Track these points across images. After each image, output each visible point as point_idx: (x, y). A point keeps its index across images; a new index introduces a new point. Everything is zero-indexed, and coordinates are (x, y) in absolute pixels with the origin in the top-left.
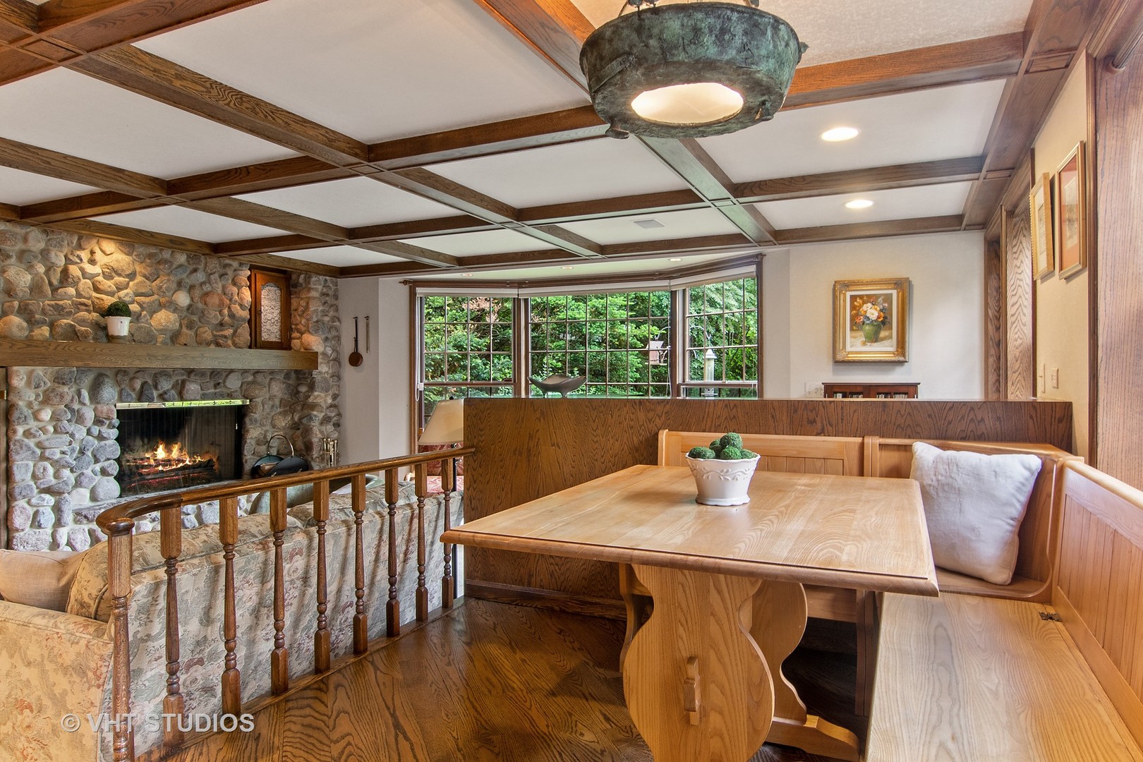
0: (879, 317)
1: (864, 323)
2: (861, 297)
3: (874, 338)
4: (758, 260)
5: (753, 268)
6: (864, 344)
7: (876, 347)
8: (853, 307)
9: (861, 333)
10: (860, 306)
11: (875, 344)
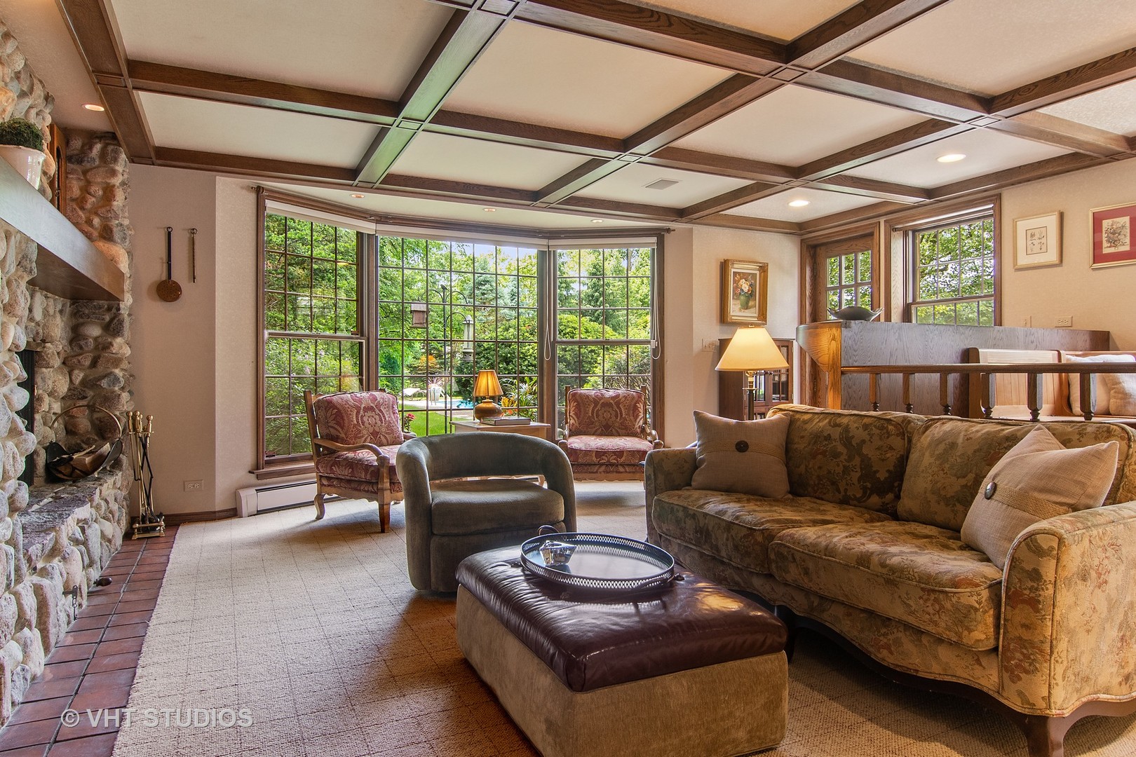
0: (749, 291)
1: (740, 293)
2: (739, 273)
3: (746, 306)
4: (660, 234)
5: (654, 240)
6: (740, 310)
7: (747, 313)
8: (735, 282)
9: (738, 302)
10: (739, 281)
11: (746, 311)
